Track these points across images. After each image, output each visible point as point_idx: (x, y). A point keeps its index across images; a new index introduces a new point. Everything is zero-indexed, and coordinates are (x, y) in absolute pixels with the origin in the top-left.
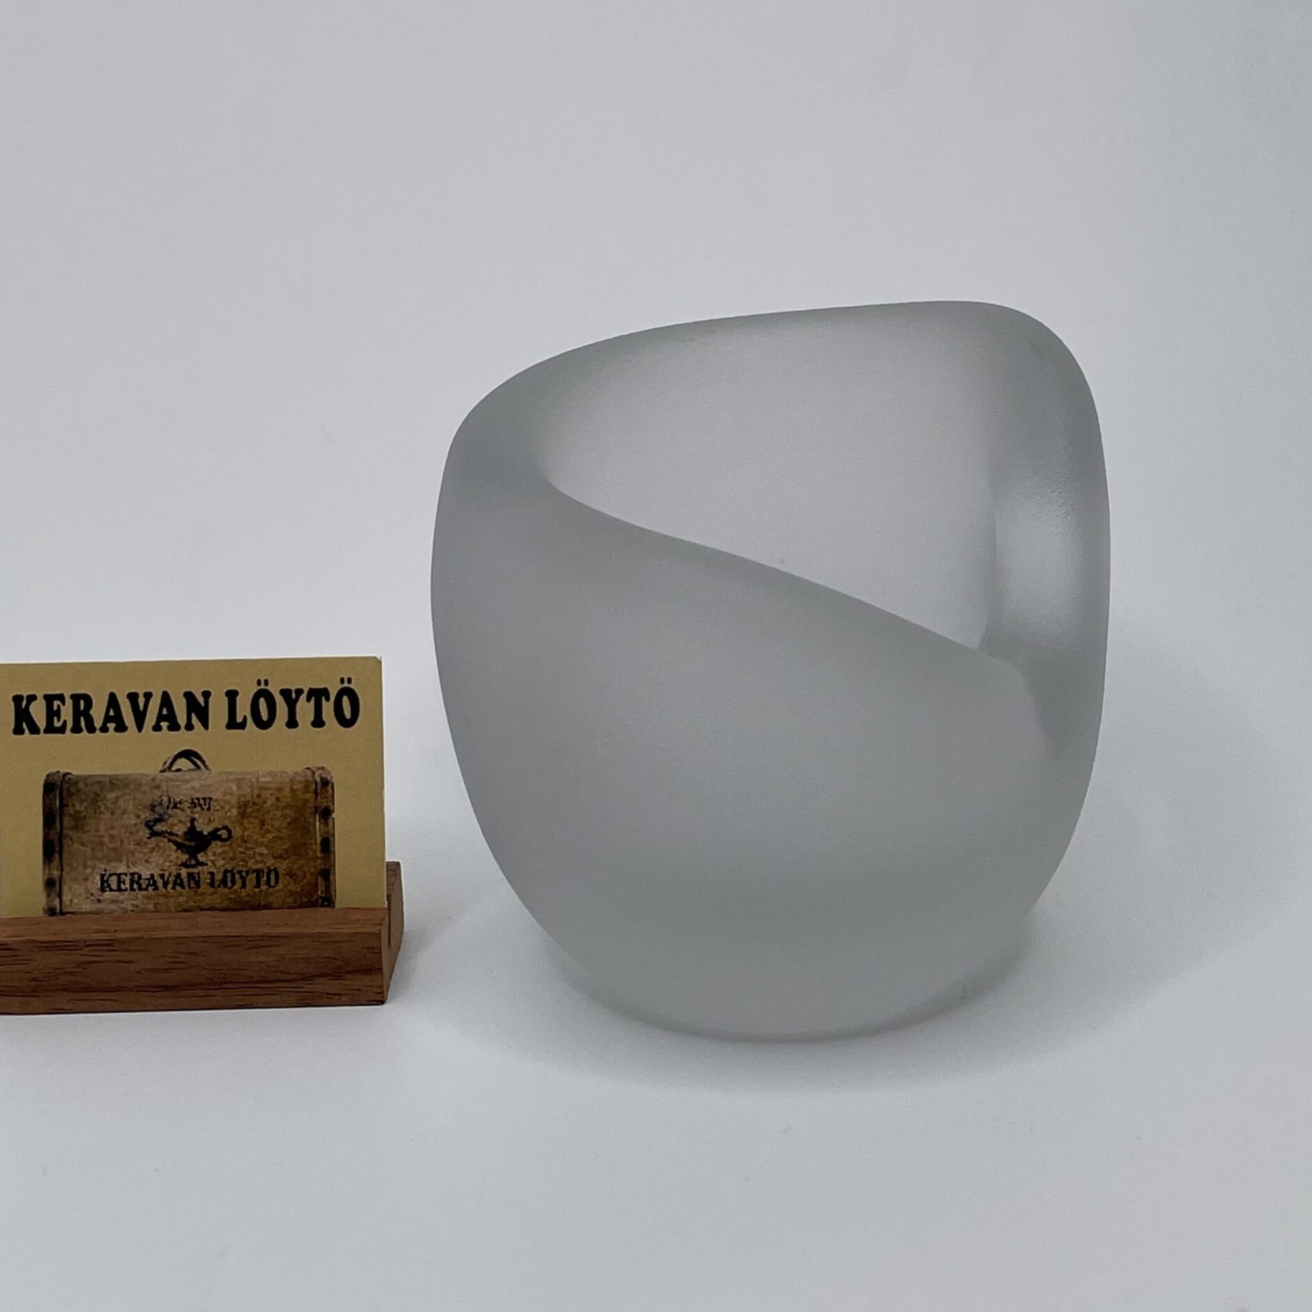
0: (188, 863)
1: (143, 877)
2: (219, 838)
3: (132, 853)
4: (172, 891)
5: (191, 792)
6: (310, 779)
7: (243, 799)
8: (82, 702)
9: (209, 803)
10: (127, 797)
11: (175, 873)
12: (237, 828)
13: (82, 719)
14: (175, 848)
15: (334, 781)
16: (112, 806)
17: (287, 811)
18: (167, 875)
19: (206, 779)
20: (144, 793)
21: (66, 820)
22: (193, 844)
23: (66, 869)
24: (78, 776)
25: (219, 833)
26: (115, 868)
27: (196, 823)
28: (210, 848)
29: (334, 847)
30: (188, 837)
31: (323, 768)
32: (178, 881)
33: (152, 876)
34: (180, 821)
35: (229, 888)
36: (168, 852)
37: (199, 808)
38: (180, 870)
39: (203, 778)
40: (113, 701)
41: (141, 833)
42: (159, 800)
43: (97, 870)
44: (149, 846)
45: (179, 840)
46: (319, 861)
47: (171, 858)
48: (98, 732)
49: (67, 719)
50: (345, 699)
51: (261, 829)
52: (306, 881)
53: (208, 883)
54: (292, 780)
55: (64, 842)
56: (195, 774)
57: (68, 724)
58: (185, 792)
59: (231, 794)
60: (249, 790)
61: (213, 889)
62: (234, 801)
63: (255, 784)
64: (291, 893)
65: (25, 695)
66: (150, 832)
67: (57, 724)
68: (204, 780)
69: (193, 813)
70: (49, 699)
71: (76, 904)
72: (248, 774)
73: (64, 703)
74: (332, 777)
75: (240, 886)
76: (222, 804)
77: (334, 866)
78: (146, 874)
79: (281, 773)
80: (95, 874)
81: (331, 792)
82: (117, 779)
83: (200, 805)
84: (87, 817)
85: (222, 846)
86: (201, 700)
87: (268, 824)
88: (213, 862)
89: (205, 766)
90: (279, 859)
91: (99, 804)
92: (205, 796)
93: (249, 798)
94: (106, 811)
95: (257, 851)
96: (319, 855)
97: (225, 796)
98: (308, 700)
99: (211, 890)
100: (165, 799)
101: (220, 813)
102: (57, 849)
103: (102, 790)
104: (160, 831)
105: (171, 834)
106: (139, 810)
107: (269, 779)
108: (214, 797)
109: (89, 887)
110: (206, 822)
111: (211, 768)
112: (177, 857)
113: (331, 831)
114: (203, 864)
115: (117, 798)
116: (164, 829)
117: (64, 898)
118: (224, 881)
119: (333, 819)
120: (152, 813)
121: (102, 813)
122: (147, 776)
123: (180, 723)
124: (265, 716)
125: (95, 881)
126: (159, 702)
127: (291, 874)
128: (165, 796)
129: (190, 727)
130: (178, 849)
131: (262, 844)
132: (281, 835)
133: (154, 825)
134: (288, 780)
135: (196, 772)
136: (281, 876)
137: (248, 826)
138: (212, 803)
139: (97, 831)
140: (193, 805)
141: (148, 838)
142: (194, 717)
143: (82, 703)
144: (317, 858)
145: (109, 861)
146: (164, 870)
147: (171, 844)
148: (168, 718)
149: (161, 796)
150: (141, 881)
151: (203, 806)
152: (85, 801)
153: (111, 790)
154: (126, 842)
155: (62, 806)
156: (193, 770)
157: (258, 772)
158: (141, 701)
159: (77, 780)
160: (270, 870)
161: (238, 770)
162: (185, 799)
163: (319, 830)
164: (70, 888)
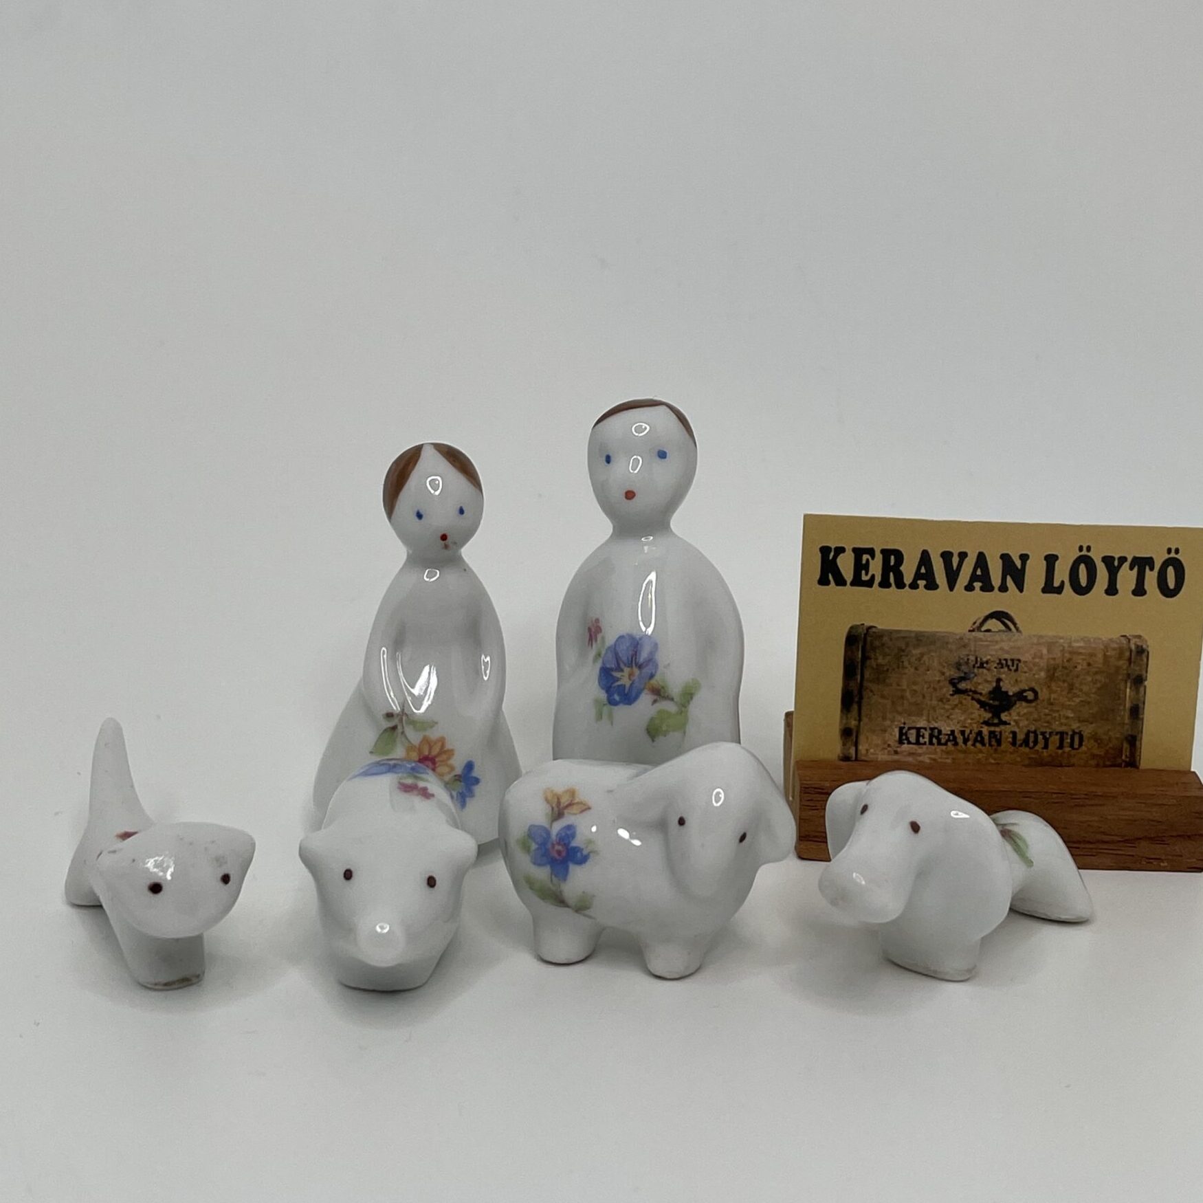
0: (990, 722)
1: (943, 732)
2: (1025, 699)
3: (934, 709)
4: (972, 747)
5: (1000, 653)
6: (1125, 646)
7: (1052, 662)
8: (892, 557)
9: (1017, 665)
10: (933, 654)
11: (976, 730)
12: (1044, 690)
13: (891, 574)
14: (978, 706)
15: (1150, 649)
16: (916, 662)
17: (1098, 677)
18: (967, 732)
19: (1016, 640)
20: (951, 651)
21: (867, 674)
22: (997, 703)
23: (865, 720)
24: (882, 630)
25: (1025, 694)
26: (914, 722)
27: (1001, 684)
28: (1014, 708)
29: (1143, 714)
30: (992, 696)
31: (1139, 637)
32: (979, 739)
33: (953, 732)
34: (987, 681)
35: (1031, 748)
36: (971, 710)
37: (1006, 669)
38: (982, 727)
39: (1012, 640)
40: (925, 558)
41: (945, 690)
42: (966, 660)
43: (896, 723)
44: (951, 702)
45: (983, 699)
46: (1126, 727)
47: (974, 716)
48: (907, 587)
49: (875, 573)
50: (1171, 571)
51: (1068, 693)
52: (1111, 745)
53: (1009, 742)
54: (1106, 647)
55: (864, 693)
56: (1004, 636)
57: (876, 578)
58: (994, 653)
59: (1041, 657)
60: (1059, 655)
61: (1013, 748)
62: (1043, 664)
63: (1066, 648)
64: (1094, 756)
65: (833, 547)
66: (954, 689)
67: (865, 578)
68: (1014, 642)
69: (999, 673)
70: (858, 552)
71: (872, 754)
72: (1060, 638)
73: (873, 557)
74: (1148, 646)
75: (1043, 746)
76: (1031, 666)
77: (1142, 732)
78: (946, 729)
79: (1095, 639)
80: (894, 727)
81: (1145, 660)
82: (924, 636)
83: (1008, 666)
84: (890, 671)
85: (1026, 707)
86: (1018, 563)
87: (1076, 689)
88: (1016, 722)
89: (1017, 629)
90: (1085, 723)
91: (905, 659)
92: (1013, 657)
93: (1059, 661)
94: (909, 666)
95: (1062, 713)
96: (1127, 721)
97: (1034, 658)
98: (1131, 568)
99: (1011, 749)
100: (972, 658)
101: (1027, 674)
102: (856, 699)
103: (907, 645)
104: (964, 689)
105: (975, 692)
106: (944, 667)
107: (1082, 644)
108: (1023, 659)
109: (887, 738)
110: (1013, 682)
111: (1022, 631)
112: (980, 715)
113: (1142, 699)
114: (1005, 723)
115: (922, 655)
116: (969, 687)
117: (860, 747)
118: (1026, 742)
119: (1145, 687)
120: (957, 671)
121: (904, 668)
122: (955, 634)
123: (993, 583)
124: (1083, 581)
125: (893, 733)
126: (974, 560)
127: (1096, 739)
128: (972, 655)
129: (1003, 588)
130: (981, 707)
131: (1069, 707)
132: (1089, 700)
133: (958, 683)
134: (1102, 647)
135: (1006, 633)
136: (1085, 739)
137: (1055, 689)
138: (1020, 664)
139: (898, 685)
140: (1000, 666)
141: (951, 695)
142: (1009, 578)
143: (892, 560)
144: (1124, 724)
145: (910, 715)
146: (965, 727)
147: (975, 703)
148: (981, 578)
149: (968, 655)
150: (940, 737)
151: (1011, 667)
152: (889, 655)
153: (916, 646)
154: (928, 697)
155: (864, 658)
156: (1003, 631)
157: (1071, 639)
158: (955, 560)
159: (880, 635)
160: (1074, 733)
161: (1051, 633)
162: (992, 659)
163: (1130, 697)
164: (867, 738)
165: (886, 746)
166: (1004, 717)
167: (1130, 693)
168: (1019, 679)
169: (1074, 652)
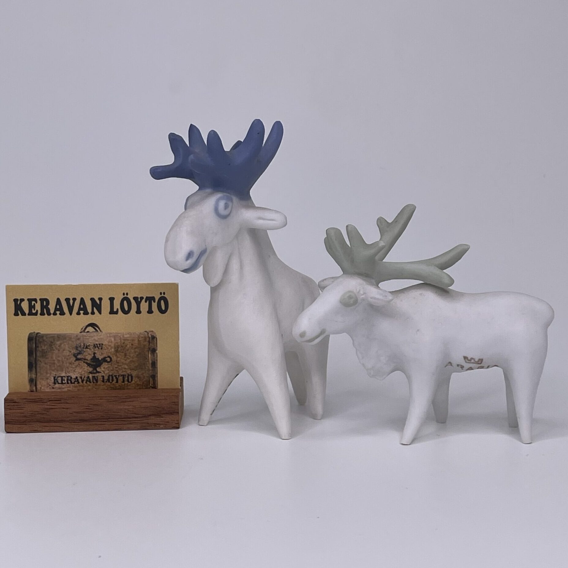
0: (92, 372)
1: (73, 378)
2: (106, 361)
3: (68, 368)
5: (94, 341)
6: (147, 336)
7: (116, 344)
8: (45, 302)
10: (65, 343)
11: (86, 376)
12: (114, 357)
13: (45, 310)
14: (87, 365)
15: (157, 337)
16: (58, 347)
17: (136, 350)
18: (83, 377)
19: (100, 335)
20: (73, 341)
21: (38, 354)
22: (94, 364)
23: (38, 374)
24: (43, 334)
25: (106, 359)
26: (60, 374)
27: (96, 355)
28: (102, 365)
29: (157, 365)
30: (92, 360)
31: (152, 331)
32: (88, 380)
34: (89, 354)
35: (111, 383)
36: (84, 367)
37: (97, 348)
38: (89, 375)
40: (58, 301)
41: (72, 359)
42: (80, 345)
43: (52, 375)
44: (75, 364)
45: (88, 362)
46: (151, 371)
47: (85, 370)
48: (52, 315)
49: (38, 309)
50: (162, 302)
51: (124, 358)
52: (145, 380)
53: (101, 380)
54: (139, 337)
55: (37, 362)
56: (95, 334)
57: (38, 311)
58: (91, 341)
59: (112, 342)
60: (119, 341)
62: (113, 345)
63: (122, 338)
64: (138, 385)
65: (19, 299)
66: (76, 358)
67: (34, 312)
68: (99, 336)
70: (30, 300)
71: (43, 389)
72: (119, 334)
73: (36, 303)
74: (156, 335)
75: (116, 382)
76: (107, 346)
77: (157, 373)
79: (133, 333)
80: (51, 377)
81: (156, 341)
82: (61, 336)
84: (47, 352)
85: (107, 365)
86: (98, 302)
87: (128, 355)
88: (103, 371)
90: (133, 371)
91: (53, 346)
93: (119, 344)
94: (56, 350)
95: (122, 366)
96: (151, 368)
97: (109, 343)
98: (146, 302)
99: (103, 383)
100: (82, 344)
101: (106, 350)
102: (34, 365)
103: (54, 340)
104: (80, 358)
105: (85, 359)
106: (71, 349)
107: (128, 336)
108: (104, 344)
109: (49, 382)
110: (100, 354)
111: (103, 331)
112: (88, 370)
113: (156, 359)
114: (99, 372)
115: (61, 344)
116: (82, 357)
117: (38, 387)
118: (108, 380)
119: (157, 353)
120: (76, 350)
121: (54, 350)
122: (74, 334)
123: (88, 311)
124: (126, 308)
125: (51, 380)
126: (79, 301)
127: (138, 377)
128: (82, 343)
129: (93, 313)
130: (88, 366)
131: (125, 364)
132: (134, 360)
133: (78, 355)
134: (137, 336)
135: (96, 333)
136: (134, 377)
137: (119, 356)
138: (103, 346)
139: (52, 358)
140: (94, 347)
141: (75, 361)
142: (95, 309)
144: (149, 370)
145: (57, 371)
146: (82, 375)
147: (85, 364)
148: (83, 309)
149: (80, 343)
150: (72, 380)
151: (99, 347)
152: (46, 345)
153: (58, 341)
154: (65, 363)
155: (36, 347)
157: (123, 333)
158: (71, 302)
159: (42, 336)
160: (129, 375)
161: (114, 332)
162: (91, 344)
163: (151, 357)
164: (40, 382)
166: (98, 369)
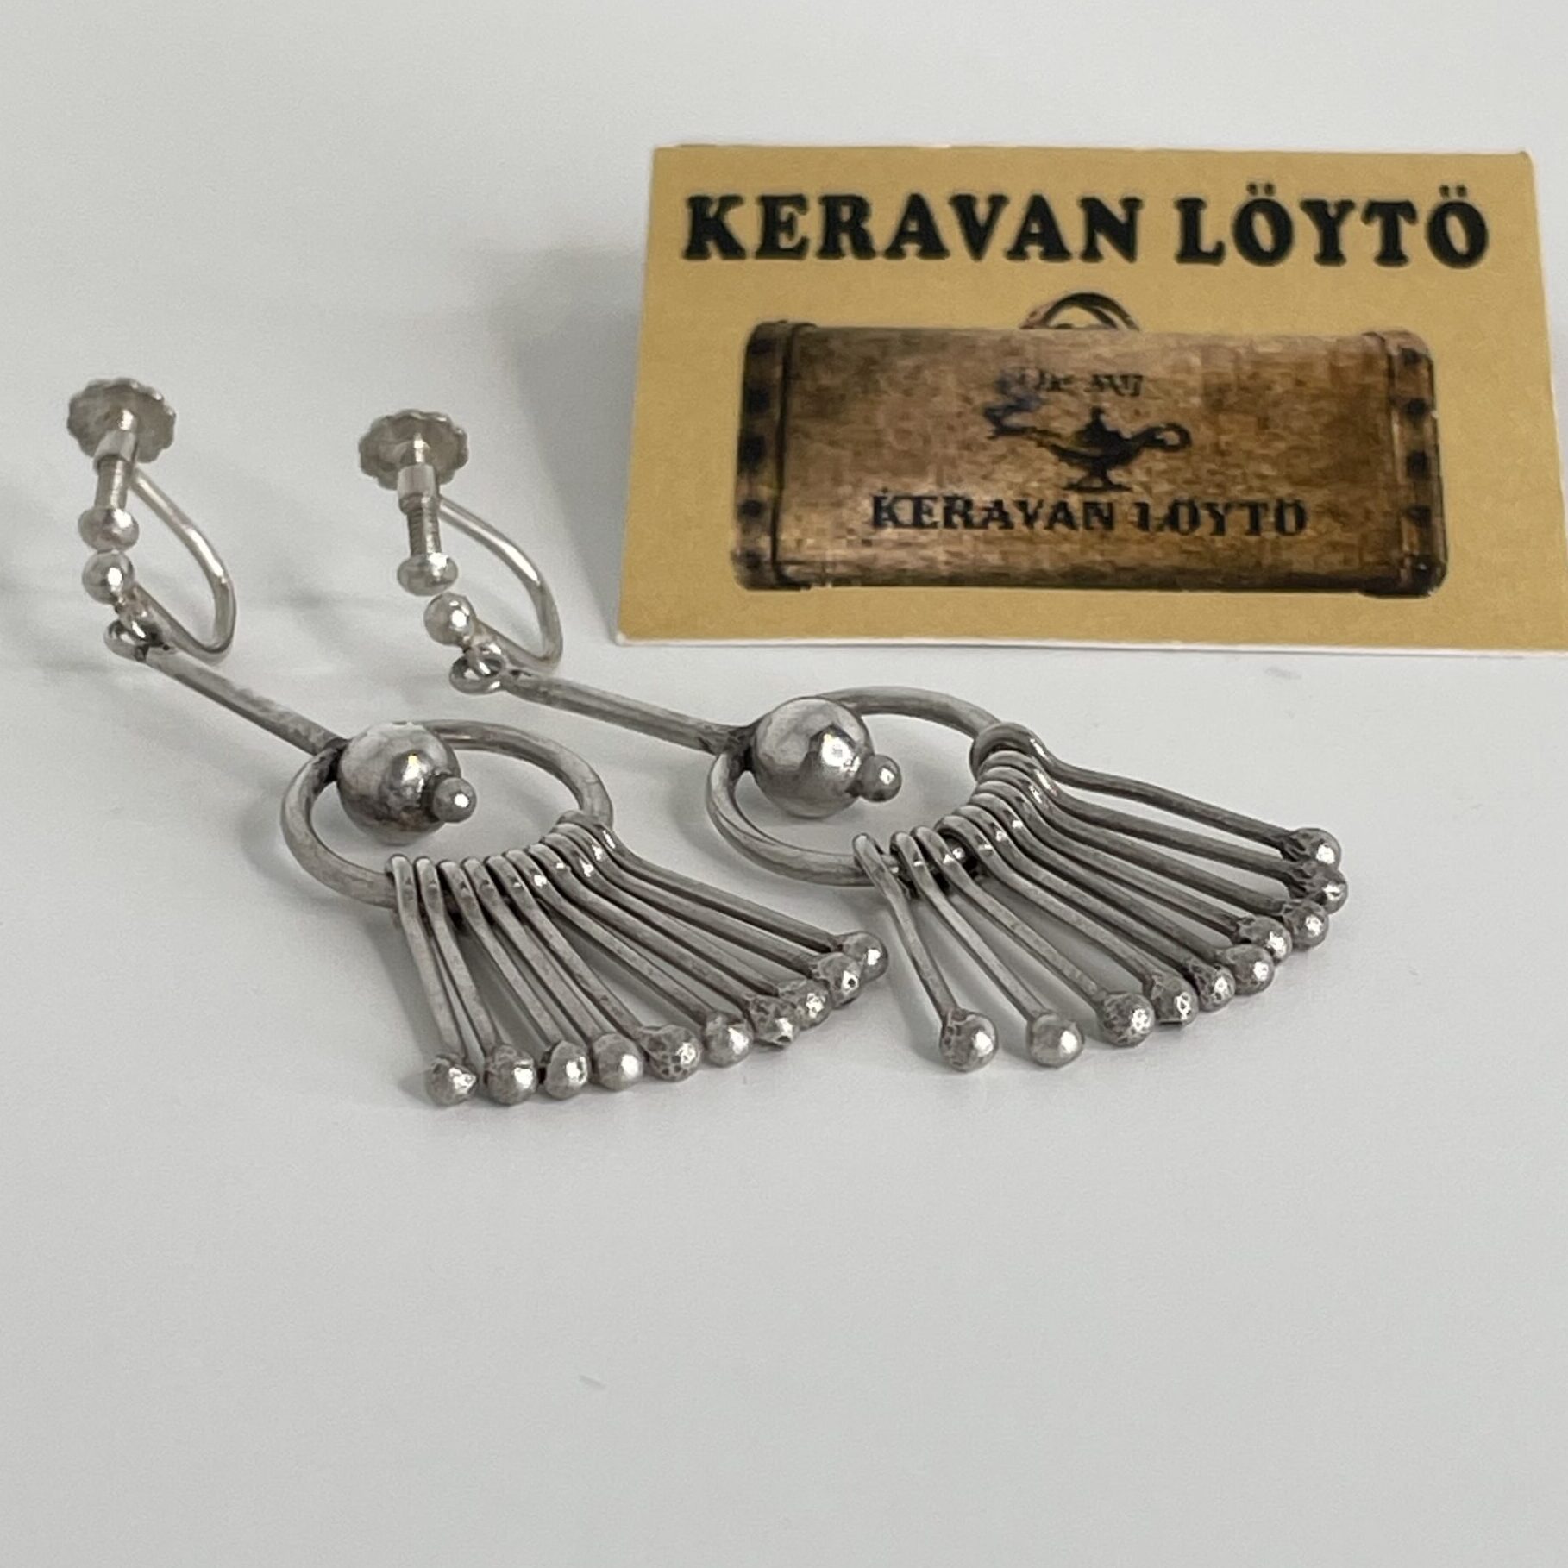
165: (844, 532)
167: (1401, 432)
168: (1142, 410)
169: (1261, 362)
